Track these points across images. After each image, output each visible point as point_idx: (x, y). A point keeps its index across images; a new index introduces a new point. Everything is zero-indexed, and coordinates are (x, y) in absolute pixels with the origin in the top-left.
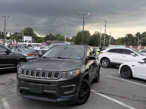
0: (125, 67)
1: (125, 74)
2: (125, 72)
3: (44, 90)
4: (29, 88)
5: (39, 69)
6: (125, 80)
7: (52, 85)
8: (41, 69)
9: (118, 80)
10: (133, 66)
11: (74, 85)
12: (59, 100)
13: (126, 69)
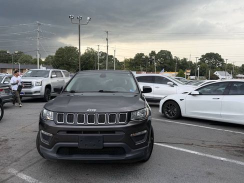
0: (170, 102)
1: (169, 113)
2: (169, 109)
3: (104, 143)
4: (77, 143)
5: (93, 110)
6: (172, 122)
7: (117, 134)
8: (95, 110)
9: (162, 122)
10: (181, 100)
11: (145, 131)
12: (128, 156)
13: (171, 105)
